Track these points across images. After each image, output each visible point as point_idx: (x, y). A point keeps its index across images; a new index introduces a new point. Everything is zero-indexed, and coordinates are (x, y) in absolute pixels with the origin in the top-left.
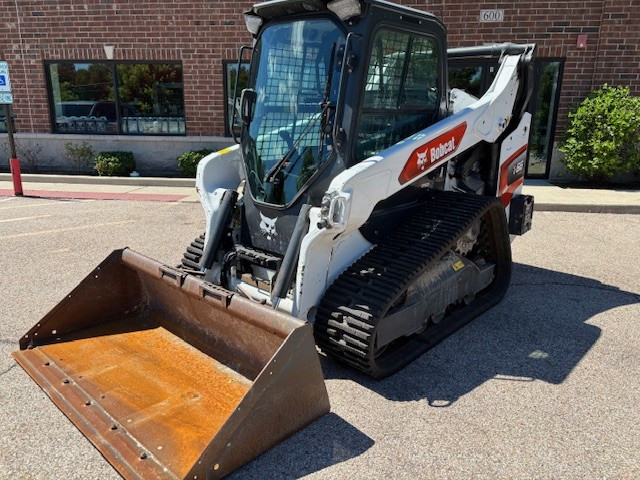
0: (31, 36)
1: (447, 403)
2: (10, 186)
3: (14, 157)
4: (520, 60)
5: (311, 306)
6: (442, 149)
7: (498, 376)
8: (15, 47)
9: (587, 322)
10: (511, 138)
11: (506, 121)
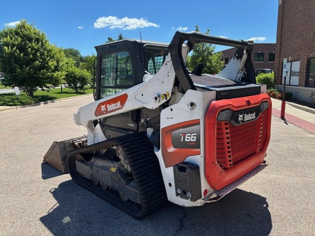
6: (113, 106)
10: (172, 110)
11: (165, 95)
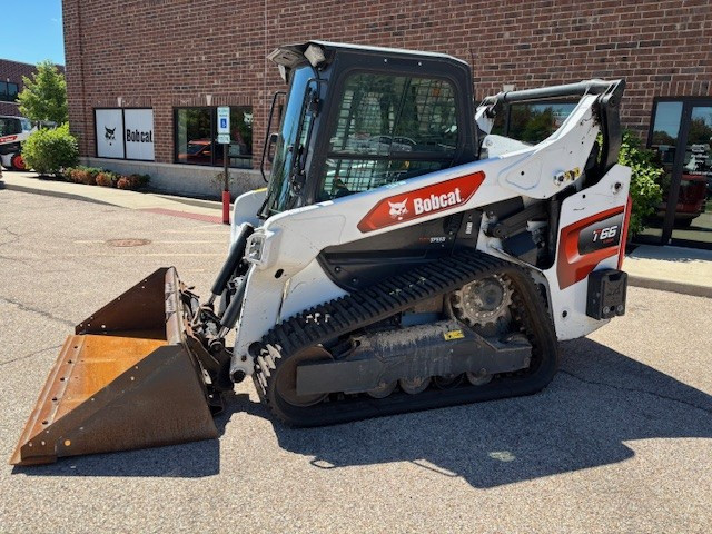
0: (272, 84)
1: (331, 465)
2: (220, 213)
3: (226, 190)
4: (597, 100)
5: (253, 341)
6: (435, 201)
7: (423, 462)
8: (261, 93)
9: (624, 443)
10: (584, 196)
11: (572, 174)
